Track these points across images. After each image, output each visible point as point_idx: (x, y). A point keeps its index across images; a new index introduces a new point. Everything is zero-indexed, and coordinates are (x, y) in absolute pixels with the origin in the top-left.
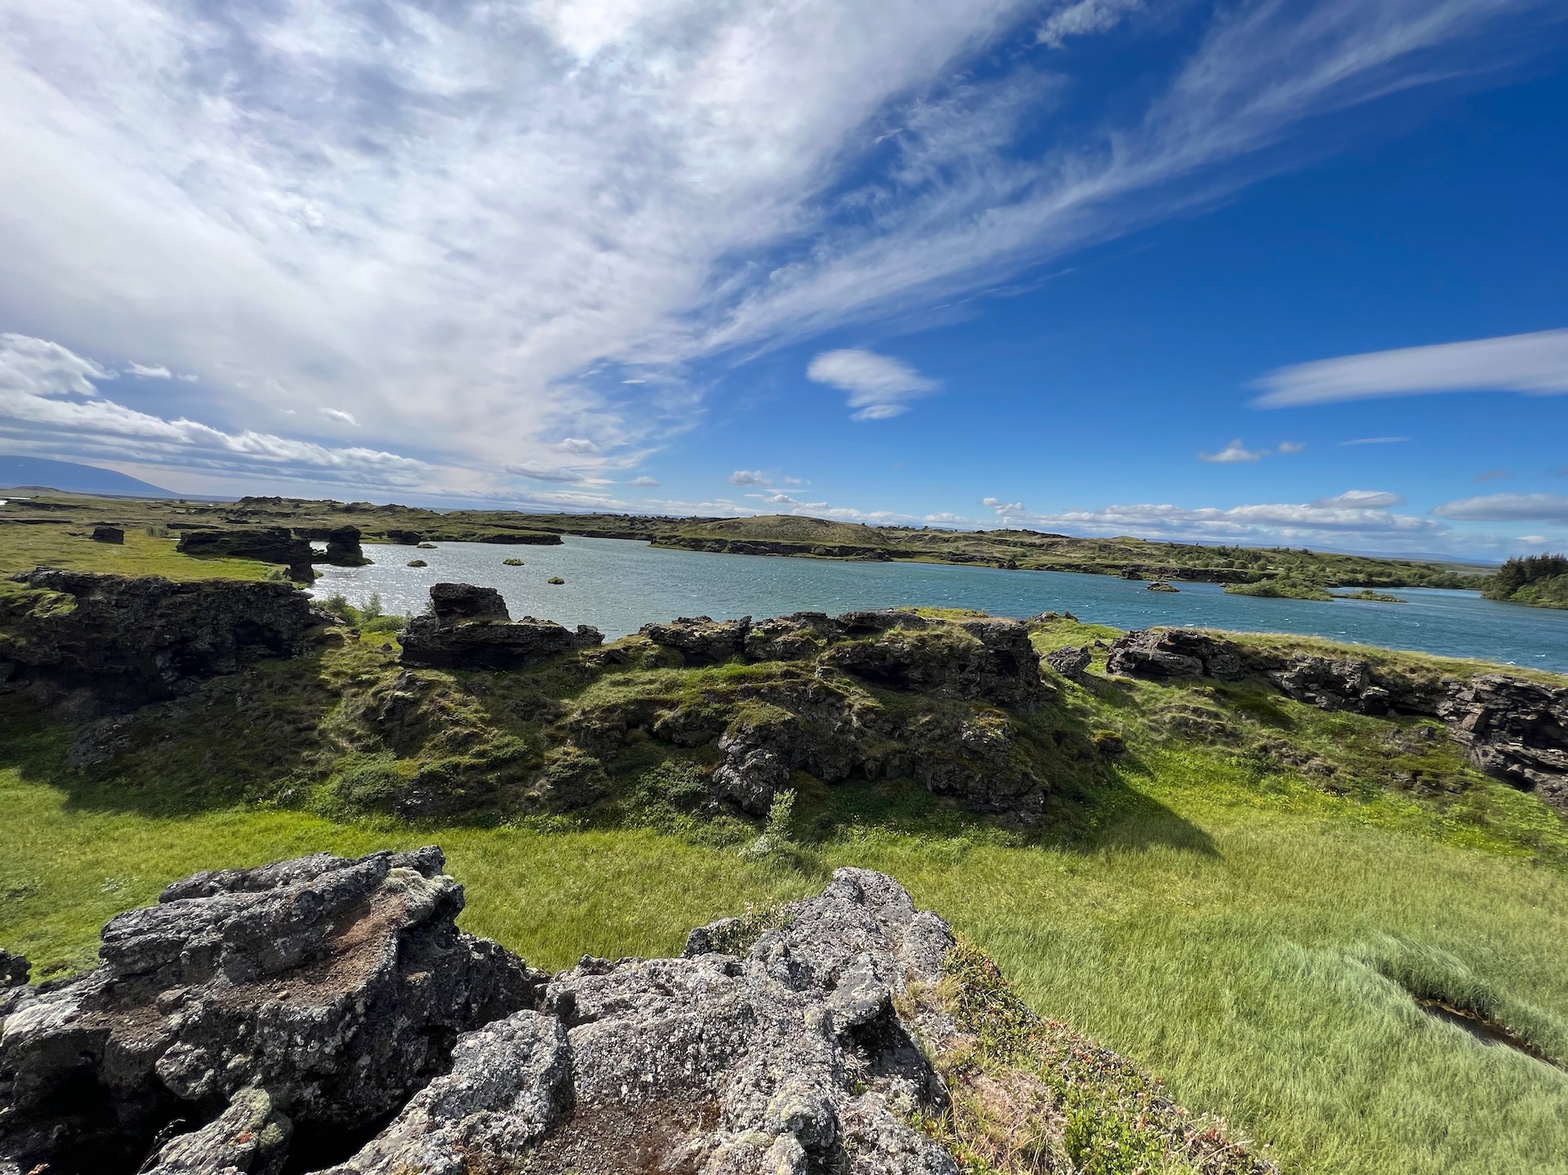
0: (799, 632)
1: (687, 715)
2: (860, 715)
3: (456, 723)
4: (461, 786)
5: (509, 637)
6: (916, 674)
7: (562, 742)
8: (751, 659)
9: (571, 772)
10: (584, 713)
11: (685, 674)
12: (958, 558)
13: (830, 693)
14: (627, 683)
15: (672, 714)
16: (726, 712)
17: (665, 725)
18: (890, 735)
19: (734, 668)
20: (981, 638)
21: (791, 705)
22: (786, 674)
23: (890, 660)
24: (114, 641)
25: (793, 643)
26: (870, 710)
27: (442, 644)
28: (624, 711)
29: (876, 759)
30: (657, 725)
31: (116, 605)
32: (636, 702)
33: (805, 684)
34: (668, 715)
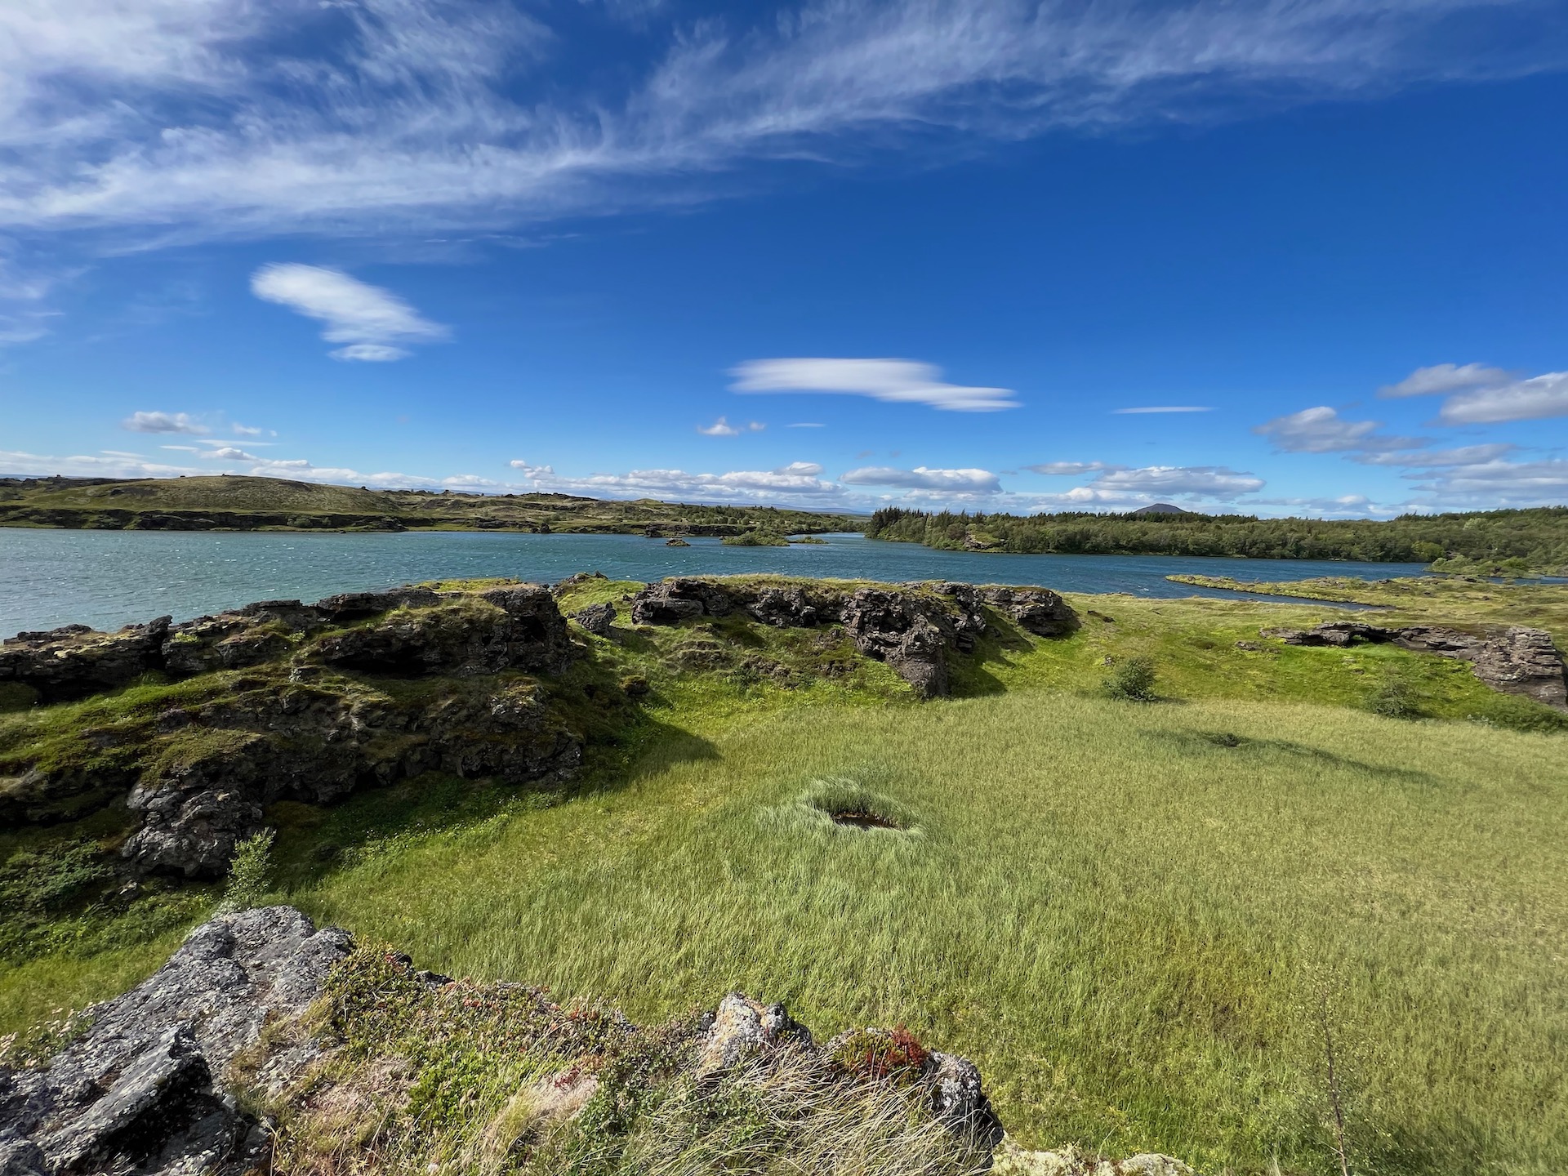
0: (258, 629)
1: (55, 776)
2: (362, 715)
6: (433, 656)
8: (179, 674)
11: (44, 717)
12: (486, 524)
13: (315, 697)
15: (19, 781)
16: (135, 755)
18: (406, 729)
19: (148, 690)
20: (505, 607)
21: (254, 723)
22: (242, 686)
23: (396, 645)
25: (249, 644)
26: (375, 706)
29: (389, 760)
33: (276, 692)
34: (11, 783)
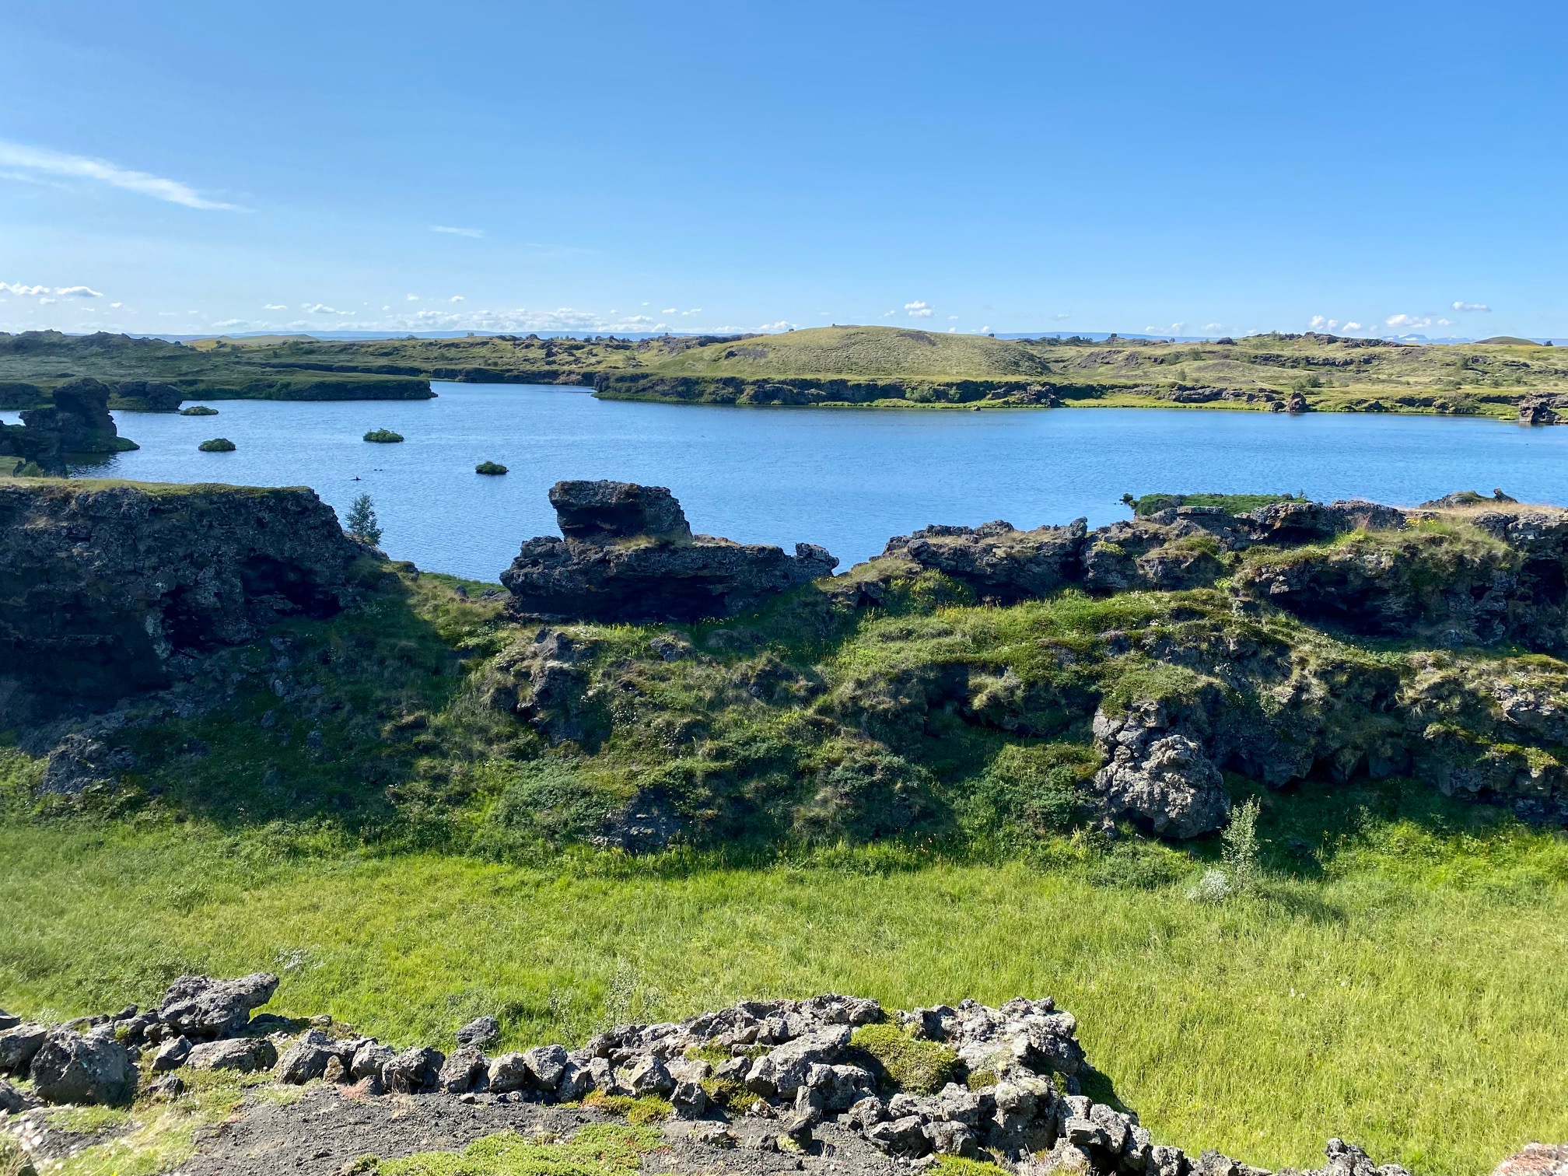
0: (1182, 541)
1: (1028, 684)
2: (1322, 675)
3: (662, 707)
4: (707, 804)
5: (705, 567)
6: (1395, 605)
7: (833, 731)
8: (1101, 591)
9: (867, 780)
10: (860, 684)
13: (1266, 641)
14: (907, 635)
15: (999, 682)
17: (994, 699)
18: (1373, 706)
19: (1073, 603)
21: (1199, 661)
22: (1179, 614)
23: (1355, 582)
24: (77, 596)
25: (1177, 561)
26: (1340, 666)
27: (589, 582)
28: (923, 680)
29: (1356, 747)
30: (978, 702)
31: (67, 537)
32: (934, 665)
33: (1216, 628)
34: (994, 684)
